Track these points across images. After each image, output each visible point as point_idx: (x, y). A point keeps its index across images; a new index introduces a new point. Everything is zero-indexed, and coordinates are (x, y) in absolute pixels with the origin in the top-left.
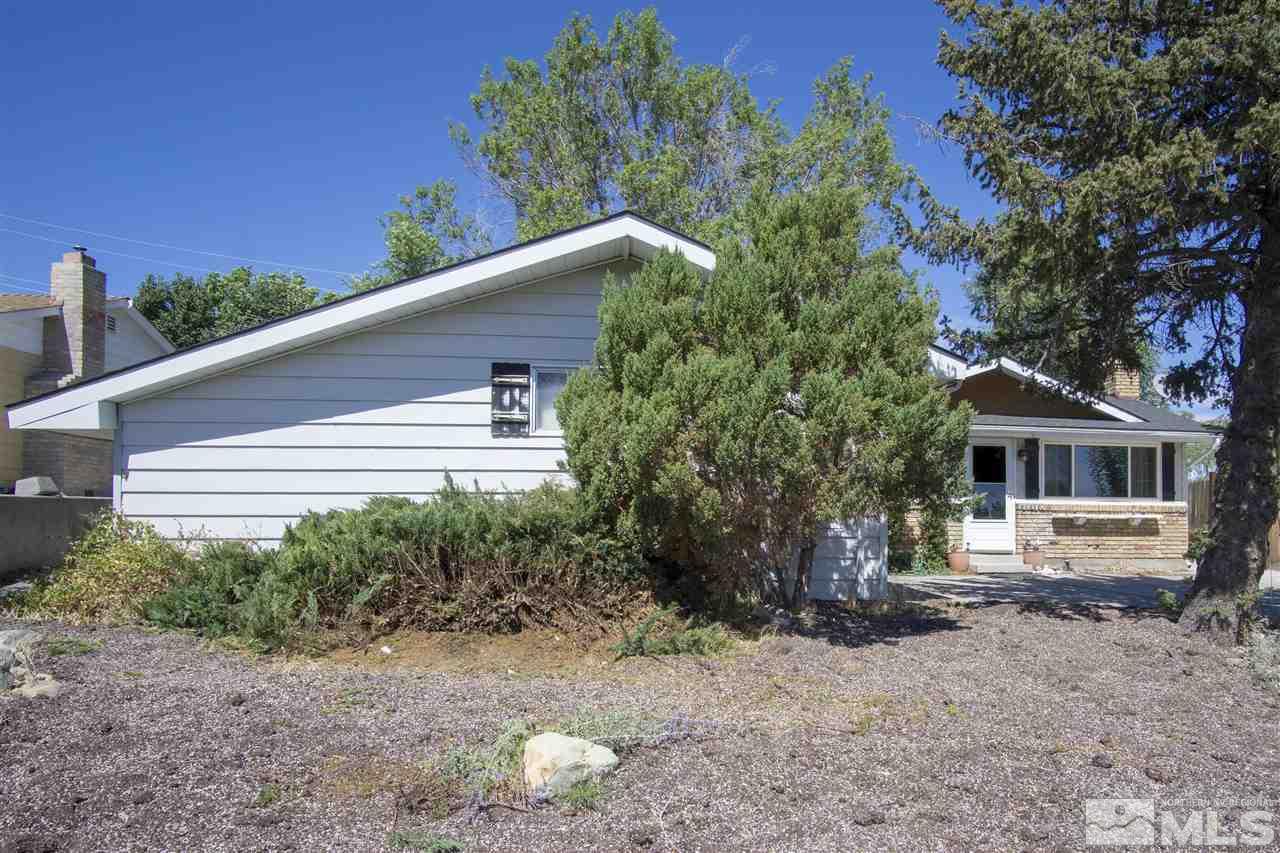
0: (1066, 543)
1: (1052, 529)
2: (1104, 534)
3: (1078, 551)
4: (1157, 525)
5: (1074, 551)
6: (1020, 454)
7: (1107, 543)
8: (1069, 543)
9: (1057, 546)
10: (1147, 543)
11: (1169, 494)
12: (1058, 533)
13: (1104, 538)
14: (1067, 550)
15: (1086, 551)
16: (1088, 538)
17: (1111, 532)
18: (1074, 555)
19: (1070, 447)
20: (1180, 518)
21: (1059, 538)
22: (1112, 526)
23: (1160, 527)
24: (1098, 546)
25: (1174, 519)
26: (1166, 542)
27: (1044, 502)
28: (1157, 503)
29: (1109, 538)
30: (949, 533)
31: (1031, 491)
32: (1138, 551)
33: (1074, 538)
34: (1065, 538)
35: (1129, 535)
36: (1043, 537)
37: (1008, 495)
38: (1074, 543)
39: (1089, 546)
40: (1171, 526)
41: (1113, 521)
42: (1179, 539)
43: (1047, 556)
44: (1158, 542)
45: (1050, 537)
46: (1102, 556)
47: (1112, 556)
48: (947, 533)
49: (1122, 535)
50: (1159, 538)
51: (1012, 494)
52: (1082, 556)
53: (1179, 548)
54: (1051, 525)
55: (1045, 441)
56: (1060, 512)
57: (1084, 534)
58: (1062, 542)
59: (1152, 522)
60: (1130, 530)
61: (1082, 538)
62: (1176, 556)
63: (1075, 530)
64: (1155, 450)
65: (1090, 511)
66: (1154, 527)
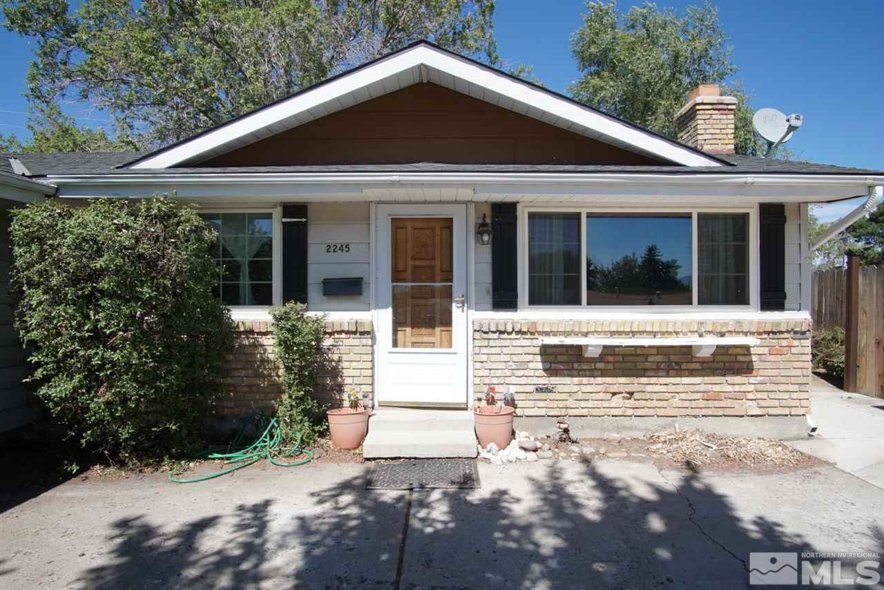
0: (567, 389)
1: (540, 365)
2: (642, 373)
3: (590, 404)
4: (749, 354)
5: (583, 404)
6: (481, 229)
7: (649, 388)
8: (576, 389)
9: (551, 396)
10: (729, 388)
11: (773, 298)
12: (551, 371)
13: (644, 380)
14: (570, 403)
15: (606, 404)
16: (609, 380)
17: (658, 369)
18: (584, 412)
19: (579, 215)
20: (796, 343)
21: (554, 380)
22: (659, 358)
23: (754, 358)
24: (631, 394)
25: (784, 343)
26: (769, 387)
27: (526, 315)
28: (751, 315)
29: (653, 380)
30: (346, 373)
31: (504, 297)
32: (711, 404)
33: (585, 380)
34: (567, 380)
35: (692, 373)
36: (523, 380)
37: (454, 305)
38: (585, 389)
39: (614, 394)
40: (779, 358)
41: (660, 349)
42: (793, 380)
43: (528, 412)
44: (751, 388)
45: (536, 381)
46: (640, 412)
47: (660, 412)
48: (335, 372)
49: (679, 374)
50: (752, 380)
51: (465, 302)
52: (601, 412)
53: (795, 395)
54: (539, 358)
55: (530, 203)
56: (555, 334)
57: (604, 374)
58: (560, 388)
59: (738, 351)
60: (697, 366)
61: (599, 380)
62: (787, 411)
63: (585, 367)
64: (744, 218)
65: (612, 333)
66: (741, 358)
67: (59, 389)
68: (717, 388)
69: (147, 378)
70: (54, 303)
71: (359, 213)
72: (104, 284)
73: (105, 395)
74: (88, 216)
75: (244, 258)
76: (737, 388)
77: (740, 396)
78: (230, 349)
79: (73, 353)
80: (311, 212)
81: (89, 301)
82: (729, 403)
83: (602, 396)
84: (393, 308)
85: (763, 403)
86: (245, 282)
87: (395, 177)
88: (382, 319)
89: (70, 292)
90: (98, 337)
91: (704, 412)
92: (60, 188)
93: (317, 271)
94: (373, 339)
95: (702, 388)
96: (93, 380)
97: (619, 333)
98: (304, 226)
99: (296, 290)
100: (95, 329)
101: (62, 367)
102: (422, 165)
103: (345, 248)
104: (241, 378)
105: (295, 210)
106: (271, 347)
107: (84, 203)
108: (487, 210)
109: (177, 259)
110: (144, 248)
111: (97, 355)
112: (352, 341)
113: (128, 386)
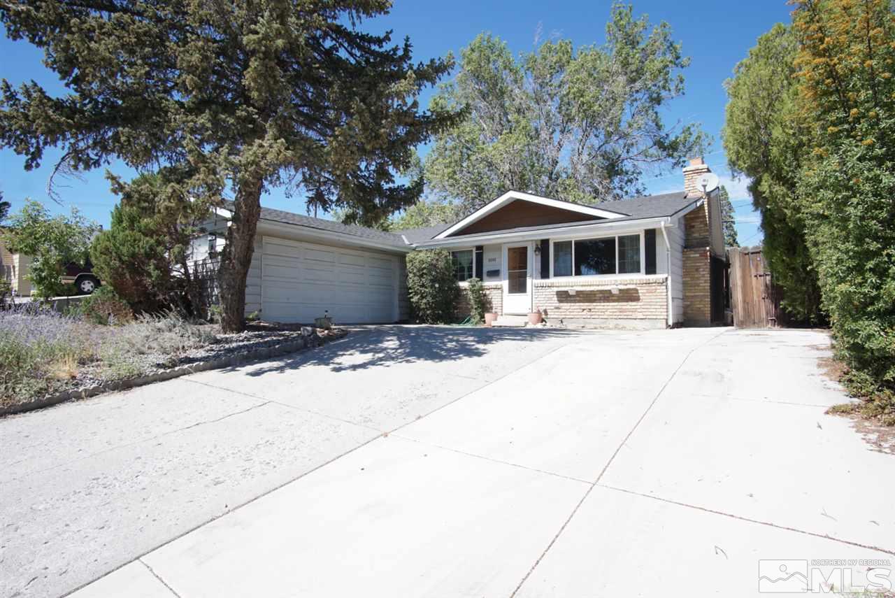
0: (566, 308)
1: (556, 299)
2: (594, 301)
3: (574, 313)
4: (638, 293)
5: (572, 314)
6: (537, 249)
7: (597, 307)
8: (568, 307)
9: (560, 310)
10: (630, 307)
11: (651, 269)
12: (560, 301)
13: (595, 304)
15: (580, 314)
16: (582, 304)
17: (600, 300)
18: (572, 317)
19: (571, 241)
20: (659, 288)
21: (562, 304)
22: (601, 295)
23: (640, 294)
24: (590, 309)
25: (654, 288)
26: (647, 307)
27: (553, 280)
28: (641, 276)
29: (598, 304)
30: (493, 303)
31: (545, 274)
33: (572, 304)
34: (566, 304)
35: (614, 301)
36: (550, 305)
37: (528, 278)
38: (572, 307)
39: (584, 310)
40: (651, 294)
41: (601, 292)
42: (658, 304)
43: (552, 316)
44: (639, 307)
45: (554, 305)
46: (593, 317)
47: (601, 317)
48: (490, 303)
49: (608, 302)
50: (640, 304)
51: (532, 276)
52: (578, 317)
53: (658, 310)
54: (555, 296)
55: (554, 239)
56: (562, 286)
57: (580, 301)
58: (563, 308)
59: (633, 291)
60: (616, 298)
61: (577, 304)
62: (655, 317)
63: (572, 299)
64: (637, 237)
65: (582, 286)
66: (635, 295)
67: (415, 299)
68: (624, 307)
69: (434, 297)
70: (415, 276)
71: (497, 247)
72: (425, 271)
73: (424, 301)
74: (421, 254)
75: (466, 266)
76: (633, 307)
77: (635, 311)
78: (460, 295)
79: (418, 289)
80: (484, 248)
81: (421, 276)
82: (630, 313)
83: (579, 310)
84: (509, 279)
85: (644, 313)
86: (466, 273)
87: (498, 236)
88: (505, 284)
89: (418, 274)
90: (423, 286)
91: (619, 317)
92: (417, 247)
93: (485, 269)
94: (502, 291)
95: (618, 307)
96: (423, 297)
97: (585, 286)
98: (482, 253)
99: (480, 275)
100: (423, 284)
101: (416, 294)
102: (516, 229)
103: (494, 260)
104: (463, 305)
105: (480, 248)
106: (471, 296)
107: (420, 251)
108: (539, 243)
109: (441, 264)
110: (434, 262)
111: (423, 290)
112: (495, 291)
113: (429, 298)
